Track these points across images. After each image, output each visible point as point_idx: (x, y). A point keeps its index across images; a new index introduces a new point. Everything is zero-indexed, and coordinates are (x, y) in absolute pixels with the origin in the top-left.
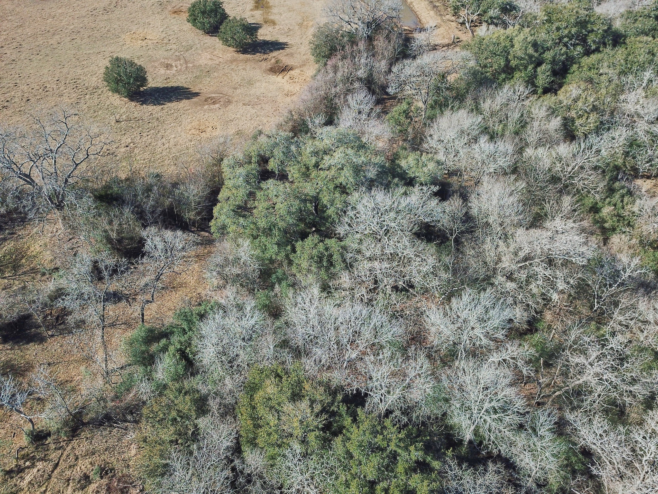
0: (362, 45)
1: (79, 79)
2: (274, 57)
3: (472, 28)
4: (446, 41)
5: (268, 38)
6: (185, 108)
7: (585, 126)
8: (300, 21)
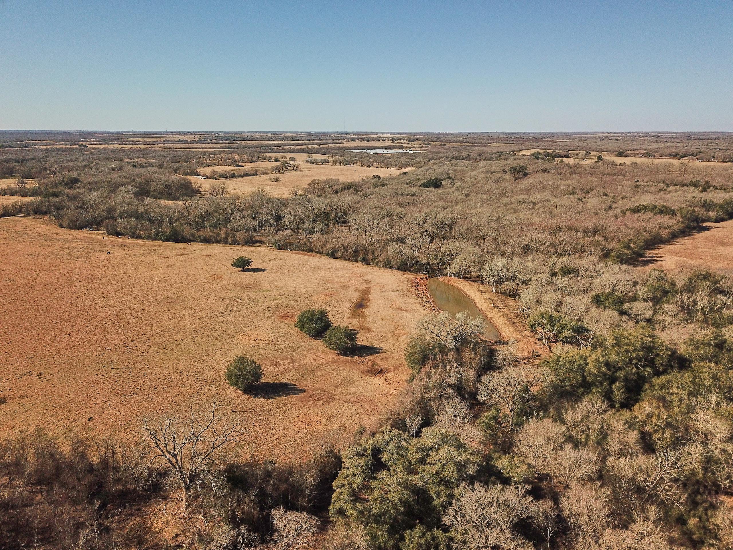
0: (451, 356)
1: (199, 372)
2: (371, 360)
3: (549, 344)
4: (526, 354)
5: (364, 343)
6: (292, 403)
7: (662, 441)
8: (393, 330)
